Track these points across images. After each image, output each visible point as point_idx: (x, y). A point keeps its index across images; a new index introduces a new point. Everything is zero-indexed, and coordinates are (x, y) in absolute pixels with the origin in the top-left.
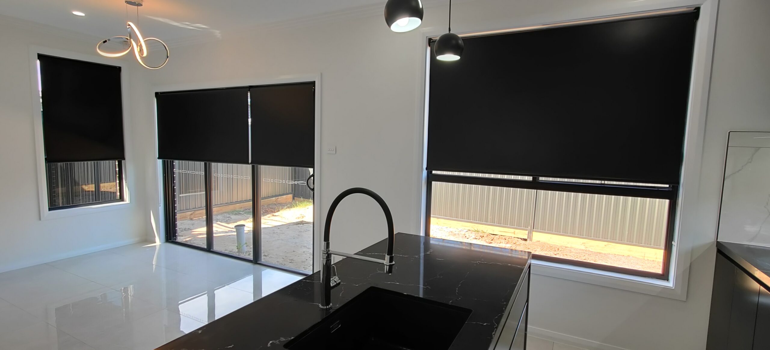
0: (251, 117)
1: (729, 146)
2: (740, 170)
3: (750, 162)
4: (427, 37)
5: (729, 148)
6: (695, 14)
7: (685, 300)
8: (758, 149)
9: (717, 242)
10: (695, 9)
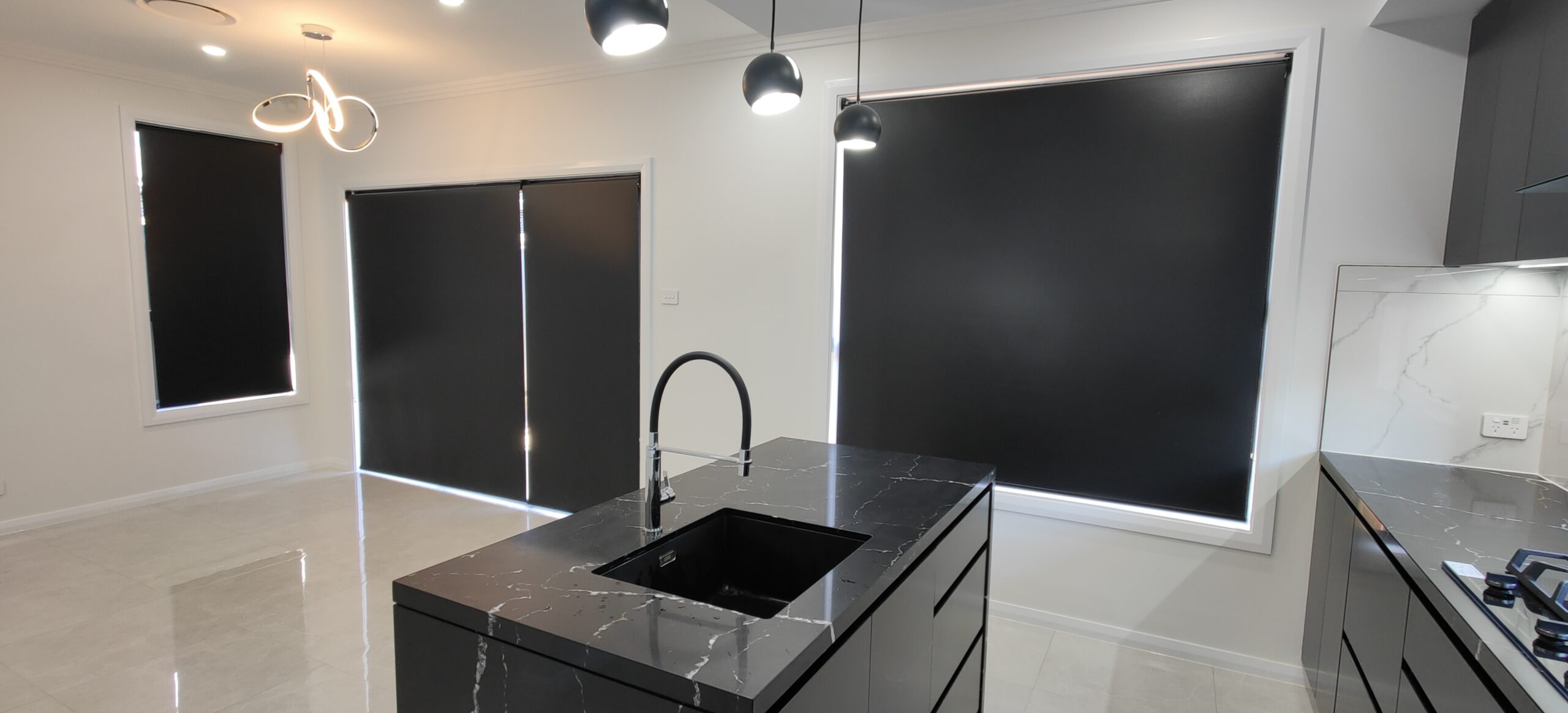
0: (526, 230)
1: (1338, 289)
2: (1356, 331)
3: (1372, 318)
4: (838, 96)
5: (1338, 293)
6: (1286, 63)
7: (1270, 553)
8: (1384, 294)
9: (1321, 453)
10: (1286, 56)
